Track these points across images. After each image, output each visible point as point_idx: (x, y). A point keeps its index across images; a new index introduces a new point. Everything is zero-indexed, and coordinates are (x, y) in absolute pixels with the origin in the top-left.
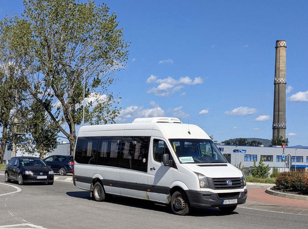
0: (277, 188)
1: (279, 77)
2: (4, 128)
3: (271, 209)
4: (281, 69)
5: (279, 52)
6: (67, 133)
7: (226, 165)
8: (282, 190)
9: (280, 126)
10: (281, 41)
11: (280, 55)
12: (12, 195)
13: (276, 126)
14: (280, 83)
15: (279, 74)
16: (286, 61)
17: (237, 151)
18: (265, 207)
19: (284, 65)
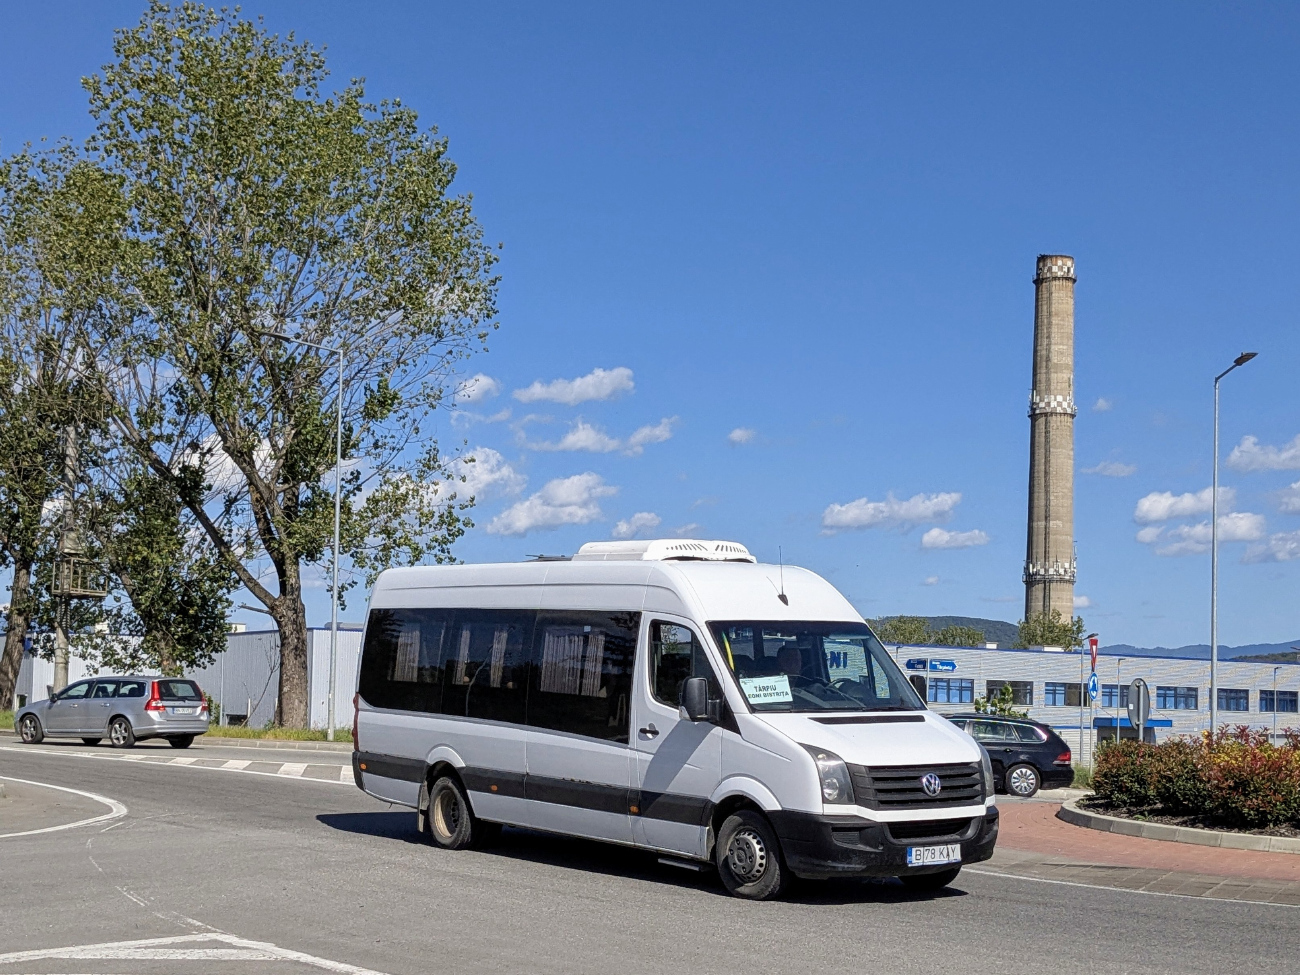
0: (1103, 801)
1: (1048, 391)
2: (17, 571)
3: (1097, 880)
4: (1055, 359)
5: (1050, 298)
6: (267, 594)
7: (920, 719)
8: (1125, 809)
9: (1051, 571)
10: (1056, 256)
11: (1053, 310)
12: (102, 827)
13: (1037, 573)
14: (1052, 414)
15: (1048, 380)
16: (1075, 330)
17: (920, 666)
18: (1075, 871)
19: (1065, 347)
